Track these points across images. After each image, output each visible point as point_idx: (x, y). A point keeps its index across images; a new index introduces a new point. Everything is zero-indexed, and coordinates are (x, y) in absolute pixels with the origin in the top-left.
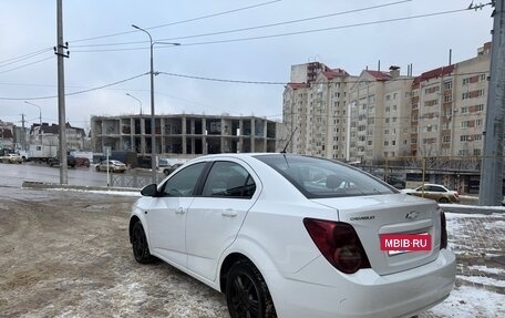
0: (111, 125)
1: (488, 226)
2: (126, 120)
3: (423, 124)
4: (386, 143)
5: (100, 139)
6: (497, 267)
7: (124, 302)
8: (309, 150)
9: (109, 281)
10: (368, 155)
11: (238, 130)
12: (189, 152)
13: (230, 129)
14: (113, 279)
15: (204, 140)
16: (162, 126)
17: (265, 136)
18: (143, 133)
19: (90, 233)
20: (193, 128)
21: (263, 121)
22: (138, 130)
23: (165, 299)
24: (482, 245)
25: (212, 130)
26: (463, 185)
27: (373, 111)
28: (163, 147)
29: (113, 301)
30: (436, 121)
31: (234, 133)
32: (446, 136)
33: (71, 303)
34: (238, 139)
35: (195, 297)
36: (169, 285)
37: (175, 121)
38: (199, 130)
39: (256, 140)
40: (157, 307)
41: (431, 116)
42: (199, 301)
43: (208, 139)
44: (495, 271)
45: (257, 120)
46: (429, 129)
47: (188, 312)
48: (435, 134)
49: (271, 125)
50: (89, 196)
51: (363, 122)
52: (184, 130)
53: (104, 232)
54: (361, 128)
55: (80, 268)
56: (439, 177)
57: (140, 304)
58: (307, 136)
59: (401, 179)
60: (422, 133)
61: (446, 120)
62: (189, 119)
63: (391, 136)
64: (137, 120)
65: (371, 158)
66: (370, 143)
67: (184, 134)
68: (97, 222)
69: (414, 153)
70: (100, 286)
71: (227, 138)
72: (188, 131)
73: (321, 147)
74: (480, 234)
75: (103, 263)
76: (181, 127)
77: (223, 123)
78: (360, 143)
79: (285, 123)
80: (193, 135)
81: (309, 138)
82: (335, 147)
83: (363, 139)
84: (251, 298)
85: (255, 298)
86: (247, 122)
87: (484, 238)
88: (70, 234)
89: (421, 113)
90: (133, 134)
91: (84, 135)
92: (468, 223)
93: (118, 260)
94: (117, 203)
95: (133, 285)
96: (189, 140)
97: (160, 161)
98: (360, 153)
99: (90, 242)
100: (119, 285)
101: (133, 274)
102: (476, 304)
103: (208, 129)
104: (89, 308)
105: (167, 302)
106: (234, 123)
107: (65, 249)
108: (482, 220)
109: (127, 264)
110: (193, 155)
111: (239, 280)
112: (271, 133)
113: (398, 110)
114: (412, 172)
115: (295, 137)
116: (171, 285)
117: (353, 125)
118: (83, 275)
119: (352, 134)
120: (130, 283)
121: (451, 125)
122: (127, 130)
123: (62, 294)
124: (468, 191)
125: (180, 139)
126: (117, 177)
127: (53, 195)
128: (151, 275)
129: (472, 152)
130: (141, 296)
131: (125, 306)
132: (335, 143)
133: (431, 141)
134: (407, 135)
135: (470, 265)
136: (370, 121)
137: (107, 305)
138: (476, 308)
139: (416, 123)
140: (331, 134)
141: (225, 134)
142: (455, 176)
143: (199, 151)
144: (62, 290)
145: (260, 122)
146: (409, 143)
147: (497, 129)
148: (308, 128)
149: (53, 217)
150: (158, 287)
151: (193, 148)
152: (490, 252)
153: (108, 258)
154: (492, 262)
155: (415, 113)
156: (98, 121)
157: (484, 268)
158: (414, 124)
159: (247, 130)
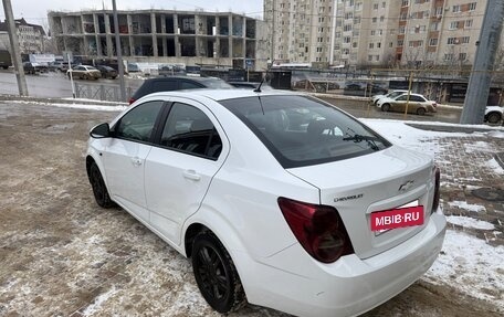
0: (72, 22)
1: (469, 148)
2: (89, 16)
3: (412, 24)
4: (372, 46)
5: (61, 40)
6: (477, 203)
7: (81, 264)
8: (291, 52)
9: (65, 234)
10: (352, 58)
11: (214, 28)
12: (161, 54)
13: (205, 27)
14: (69, 231)
15: (176, 40)
16: (129, 23)
17: (244, 36)
18: (109, 32)
19: (49, 164)
20: (164, 26)
21: (242, 17)
22: (102, 30)
23: (127, 257)
24: (463, 174)
25: (185, 28)
26: (445, 94)
27: (361, 7)
28: (132, 49)
29: (68, 263)
30: (425, 21)
31: (210, 32)
32: (433, 38)
33: (20, 267)
34: (214, 39)
35: (161, 254)
36: (132, 239)
37: (143, 18)
38: (170, 29)
39: (234, 40)
40: (117, 270)
41: (420, 15)
42: (165, 260)
43: (181, 39)
44: (476, 208)
45: (234, 16)
46: (417, 30)
47: (151, 276)
48: (423, 36)
49: (251, 23)
50: (52, 111)
51: (350, 21)
52: (154, 28)
53: (64, 163)
54: (347, 28)
55: (34, 216)
56: (421, 86)
57: (99, 266)
58: (290, 35)
59: (384, 86)
60: (410, 35)
61: (435, 20)
62: (159, 15)
63: (377, 38)
64: (101, 17)
65: (355, 61)
66: (355, 45)
67: (154, 33)
68: (59, 149)
69: (399, 57)
70: (55, 240)
71: (202, 38)
72: (159, 30)
73: (303, 49)
74: (460, 160)
75: (60, 208)
76: (150, 25)
77: (197, 21)
78: (345, 45)
79: (266, 21)
80: (164, 34)
81: (292, 38)
82: (319, 49)
83: (348, 40)
84: (218, 273)
85: (223, 274)
86: (223, 19)
87: (465, 164)
88: (26, 167)
89: (410, 12)
90: (97, 33)
91: (43, 33)
92: (450, 144)
93: (78, 203)
94: (82, 121)
95: (92, 239)
96: (160, 40)
97: (130, 66)
98: (344, 56)
99: (47, 177)
100: (77, 239)
101: (93, 223)
102: (457, 255)
103: (181, 27)
104: (40, 274)
105: (129, 262)
106: (210, 20)
107: (19, 188)
108: (463, 139)
109: (88, 208)
110: (165, 58)
111: (206, 251)
112: (251, 33)
113: (387, 8)
114: (396, 79)
115: (277, 37)
116: (136, 238)
117: (339, 23)
118: (36, 227)
119: (338, 35)
120: (88, 236)
121: (440, 25)
122: (90, 29)
123: (11, 255)
124: (449, 100)
125: (150, 39)
126: (84, 86)
127: (11, 110)
128: (113, 224)
129: (457, 56)
130: (100, 254)
131: (82, 270)
132: (319, 45)
133: (417, 43)
134: (393, 37)
135: (451, 200)
136: (357, 20)
137: (62, 269)
138: (455, 260)
139: (404, 23)
140: (316, 34)
141: (199, 33)
142: (437, 84)
143: (171, 53)
144: (11, 249)
145: (238, 19)
146: (395, 45)
147: (492, 38)
148: (290, 27)
149: (8, 141)
150: (120, 240)
151: (165, 50)
152: (471, 183)
153: (67, 202)
154: (473, 197)
155: (404, 11)
156: (57, 18)
157: (464, 205)
158: (402, 24)
159: (223, 29)
